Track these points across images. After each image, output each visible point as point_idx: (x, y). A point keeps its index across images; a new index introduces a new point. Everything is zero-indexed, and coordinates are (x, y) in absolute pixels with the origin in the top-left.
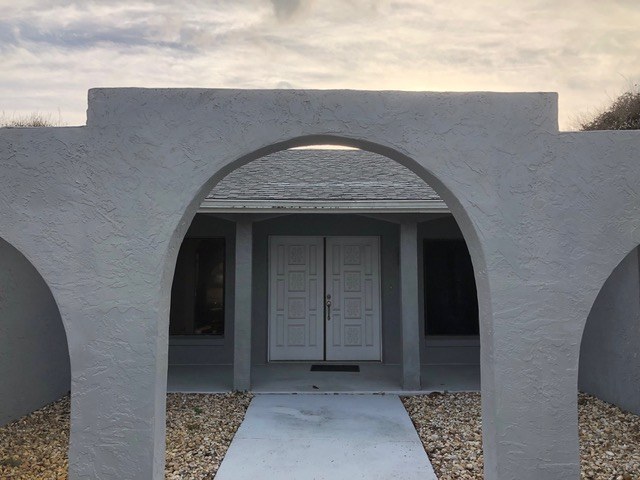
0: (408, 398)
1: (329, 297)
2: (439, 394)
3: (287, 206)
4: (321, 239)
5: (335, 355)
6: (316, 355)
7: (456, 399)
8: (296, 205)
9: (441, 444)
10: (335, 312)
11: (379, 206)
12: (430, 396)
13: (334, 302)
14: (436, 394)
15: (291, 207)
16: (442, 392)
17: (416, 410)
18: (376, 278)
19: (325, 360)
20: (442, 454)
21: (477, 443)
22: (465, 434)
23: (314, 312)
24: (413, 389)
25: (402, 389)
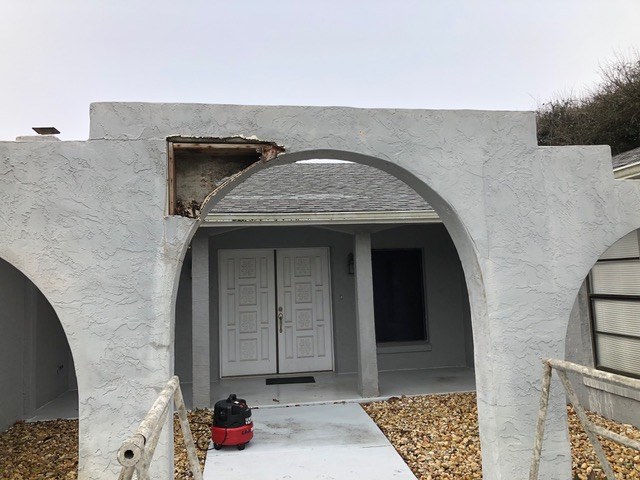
0: (368, 405)
1: (281, 309)
2: (397, 398)
3: (248, 219)
4: (271, 251)
5: (288, 367)
6: (269, 368)
7: (414, 402)
8: (256, 217)
9: (412, 447)
10: (287, 325)
11: (337, 218)
12: (389, 401)
13: (286, 314)
14: (395, 399)
15: (251, 220)
16: (400, 397)
17: (379, 416)
18: (326, 288)
19: (278, 373)
20: (416, 455)
21: (446, 443)
22: (432, 435)
23: (266, 325)
24: (371, 396)
25: (361, 395)
